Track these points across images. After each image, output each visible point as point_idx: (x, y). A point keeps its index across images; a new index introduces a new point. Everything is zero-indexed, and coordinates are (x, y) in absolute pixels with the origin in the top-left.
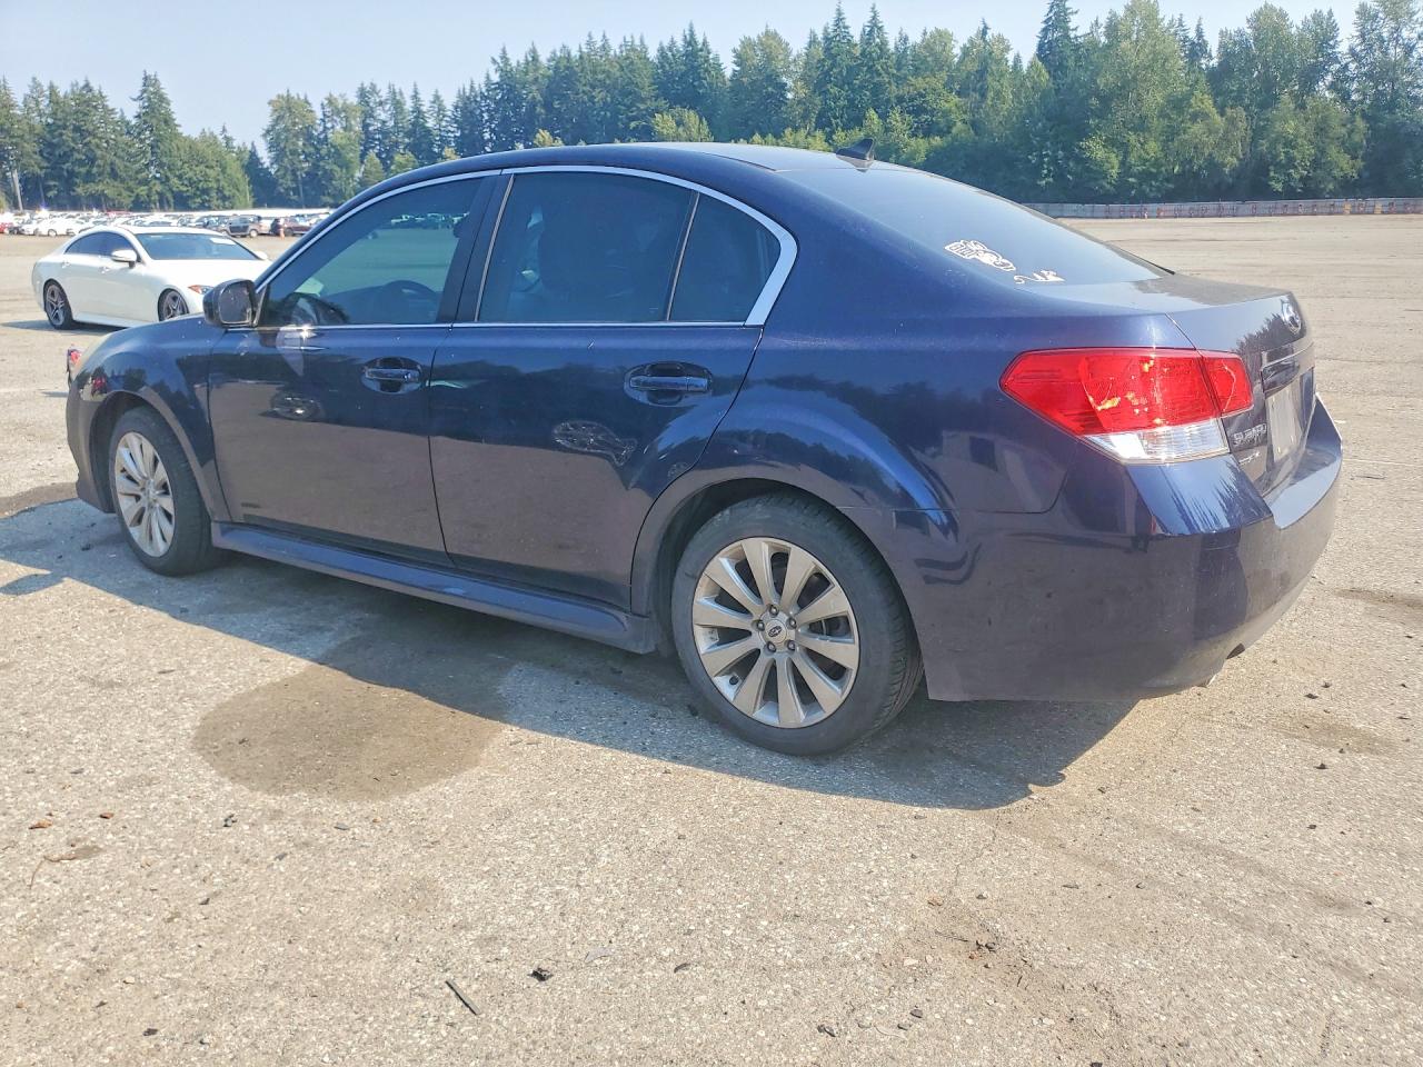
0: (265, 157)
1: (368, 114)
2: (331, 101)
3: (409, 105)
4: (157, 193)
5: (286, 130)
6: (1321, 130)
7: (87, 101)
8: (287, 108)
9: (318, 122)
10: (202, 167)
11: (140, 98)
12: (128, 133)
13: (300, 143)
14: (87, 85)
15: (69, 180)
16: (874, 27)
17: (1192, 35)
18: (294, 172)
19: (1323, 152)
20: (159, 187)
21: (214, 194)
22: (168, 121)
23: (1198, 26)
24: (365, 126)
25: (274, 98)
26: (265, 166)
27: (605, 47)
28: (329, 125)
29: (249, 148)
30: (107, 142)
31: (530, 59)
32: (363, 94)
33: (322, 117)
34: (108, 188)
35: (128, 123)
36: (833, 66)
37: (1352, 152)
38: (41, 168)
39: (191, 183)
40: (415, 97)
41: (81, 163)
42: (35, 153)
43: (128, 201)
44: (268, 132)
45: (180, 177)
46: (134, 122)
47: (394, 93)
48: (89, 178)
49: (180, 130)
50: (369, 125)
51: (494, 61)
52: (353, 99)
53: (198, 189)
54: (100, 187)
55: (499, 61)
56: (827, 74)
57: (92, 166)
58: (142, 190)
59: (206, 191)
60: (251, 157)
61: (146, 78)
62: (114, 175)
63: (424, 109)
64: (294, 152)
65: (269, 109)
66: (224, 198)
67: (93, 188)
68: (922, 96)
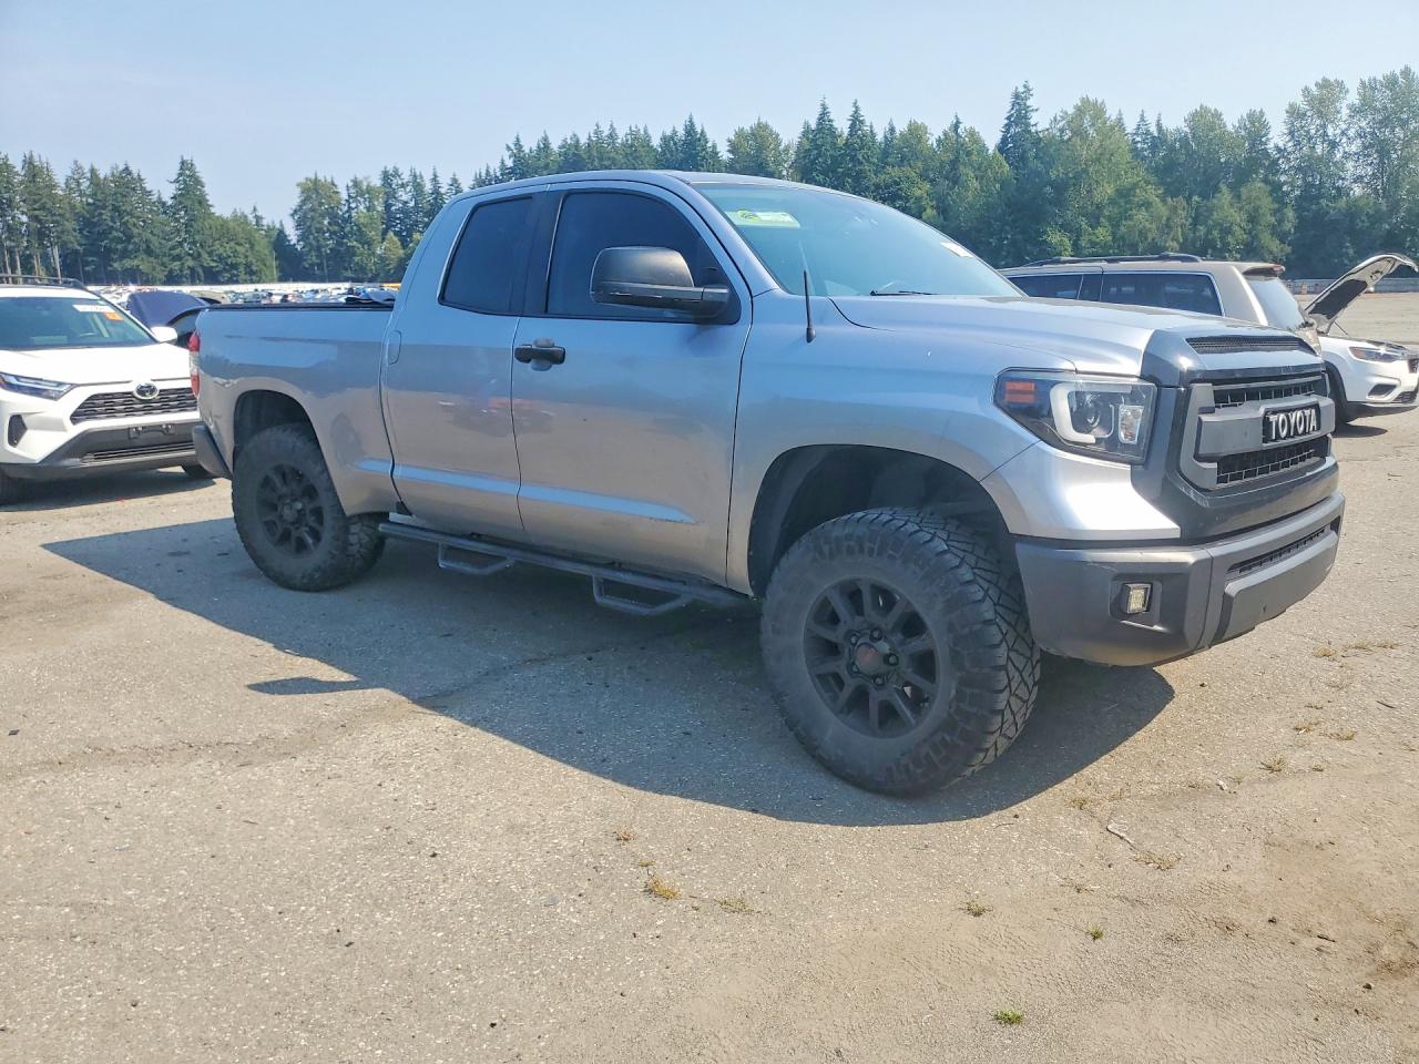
0: (292, 235)
1: (390, 195)
2: (356, 183)
3: (428, 187)
4: (189, 267)
5: (312, 210)
6: (1253, 219)
7: (127, 182)
8: (315, 191)
9: (343, 202)
10: (232, 244)
11: (177, 181)
12: (165, 213)
13: (326, 222)
14: (127, 169)
15: (107, 255)
16: (856, 121)
17: (1153, 129)
18: (319, 248)
19: (1255, 237)
20: (190, 263)
21: (242, 269)
22: (202, 201)
23: (1158, 121)
24: (388, 206)
25: (303, 181)
26: (292, 243)
27: (612, 136)
28: (353, 205)
29: (278, 226)
30: (143, 221)
31: (542, 146)
32: (386, 177)
33: (347, 198)
34: (142, 263)
35: (164, 204)
36: (819, 155)
37: (1282, 238)
38: (80, 245)
39: (221, 259)
40: (435, 179)
41: (119, 241)
42: (75, 230)
43: (162, 276)
44: (295, 211)
45: (210, 254)
46: (170, 202)
47: (415, 176)
48: (125, 254)
49: (212, 210)
50: (391, 205)
51: (508, 148)
52: (377, 182)
53: (227, 264)
54: (136, 262)
55: (513, 147)
56: (813, 162)
57: (129, 243)
58: (176, 265)
59: (234, 266)
60: (278, 235)
61: (183, 163)
62: (149, 252)
63: (442, 191)
64: (319, 230)
65: (298, 190)
66: (252, 273)
67: (128, 263)
68: (897, 184)
